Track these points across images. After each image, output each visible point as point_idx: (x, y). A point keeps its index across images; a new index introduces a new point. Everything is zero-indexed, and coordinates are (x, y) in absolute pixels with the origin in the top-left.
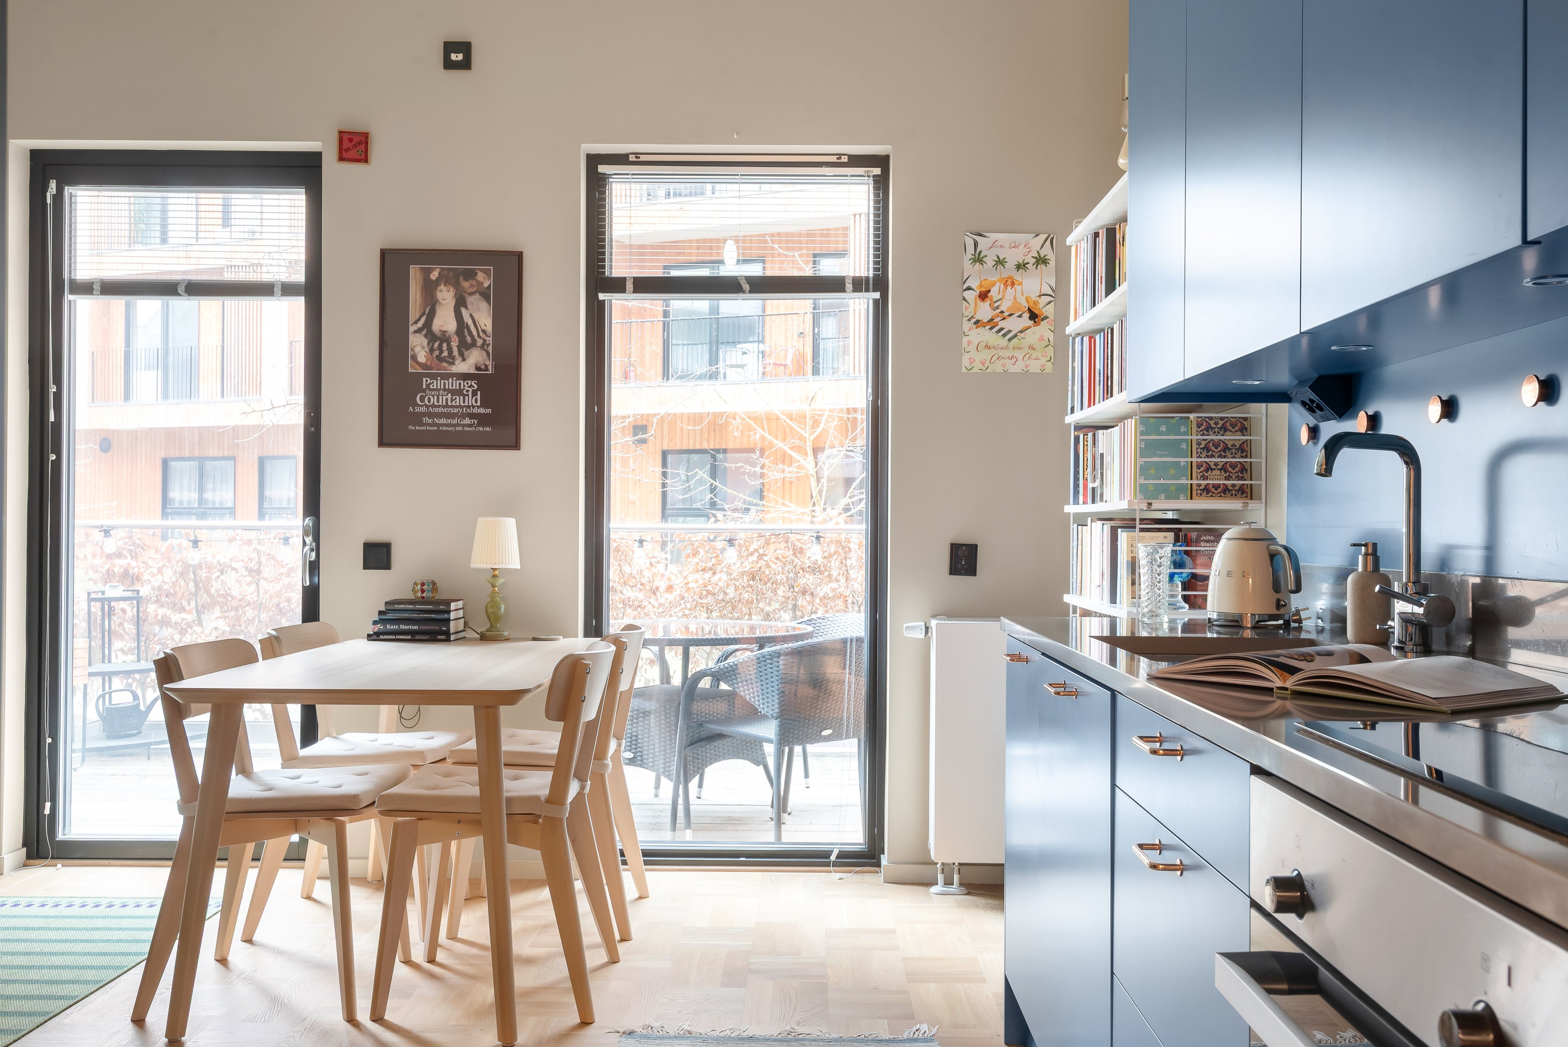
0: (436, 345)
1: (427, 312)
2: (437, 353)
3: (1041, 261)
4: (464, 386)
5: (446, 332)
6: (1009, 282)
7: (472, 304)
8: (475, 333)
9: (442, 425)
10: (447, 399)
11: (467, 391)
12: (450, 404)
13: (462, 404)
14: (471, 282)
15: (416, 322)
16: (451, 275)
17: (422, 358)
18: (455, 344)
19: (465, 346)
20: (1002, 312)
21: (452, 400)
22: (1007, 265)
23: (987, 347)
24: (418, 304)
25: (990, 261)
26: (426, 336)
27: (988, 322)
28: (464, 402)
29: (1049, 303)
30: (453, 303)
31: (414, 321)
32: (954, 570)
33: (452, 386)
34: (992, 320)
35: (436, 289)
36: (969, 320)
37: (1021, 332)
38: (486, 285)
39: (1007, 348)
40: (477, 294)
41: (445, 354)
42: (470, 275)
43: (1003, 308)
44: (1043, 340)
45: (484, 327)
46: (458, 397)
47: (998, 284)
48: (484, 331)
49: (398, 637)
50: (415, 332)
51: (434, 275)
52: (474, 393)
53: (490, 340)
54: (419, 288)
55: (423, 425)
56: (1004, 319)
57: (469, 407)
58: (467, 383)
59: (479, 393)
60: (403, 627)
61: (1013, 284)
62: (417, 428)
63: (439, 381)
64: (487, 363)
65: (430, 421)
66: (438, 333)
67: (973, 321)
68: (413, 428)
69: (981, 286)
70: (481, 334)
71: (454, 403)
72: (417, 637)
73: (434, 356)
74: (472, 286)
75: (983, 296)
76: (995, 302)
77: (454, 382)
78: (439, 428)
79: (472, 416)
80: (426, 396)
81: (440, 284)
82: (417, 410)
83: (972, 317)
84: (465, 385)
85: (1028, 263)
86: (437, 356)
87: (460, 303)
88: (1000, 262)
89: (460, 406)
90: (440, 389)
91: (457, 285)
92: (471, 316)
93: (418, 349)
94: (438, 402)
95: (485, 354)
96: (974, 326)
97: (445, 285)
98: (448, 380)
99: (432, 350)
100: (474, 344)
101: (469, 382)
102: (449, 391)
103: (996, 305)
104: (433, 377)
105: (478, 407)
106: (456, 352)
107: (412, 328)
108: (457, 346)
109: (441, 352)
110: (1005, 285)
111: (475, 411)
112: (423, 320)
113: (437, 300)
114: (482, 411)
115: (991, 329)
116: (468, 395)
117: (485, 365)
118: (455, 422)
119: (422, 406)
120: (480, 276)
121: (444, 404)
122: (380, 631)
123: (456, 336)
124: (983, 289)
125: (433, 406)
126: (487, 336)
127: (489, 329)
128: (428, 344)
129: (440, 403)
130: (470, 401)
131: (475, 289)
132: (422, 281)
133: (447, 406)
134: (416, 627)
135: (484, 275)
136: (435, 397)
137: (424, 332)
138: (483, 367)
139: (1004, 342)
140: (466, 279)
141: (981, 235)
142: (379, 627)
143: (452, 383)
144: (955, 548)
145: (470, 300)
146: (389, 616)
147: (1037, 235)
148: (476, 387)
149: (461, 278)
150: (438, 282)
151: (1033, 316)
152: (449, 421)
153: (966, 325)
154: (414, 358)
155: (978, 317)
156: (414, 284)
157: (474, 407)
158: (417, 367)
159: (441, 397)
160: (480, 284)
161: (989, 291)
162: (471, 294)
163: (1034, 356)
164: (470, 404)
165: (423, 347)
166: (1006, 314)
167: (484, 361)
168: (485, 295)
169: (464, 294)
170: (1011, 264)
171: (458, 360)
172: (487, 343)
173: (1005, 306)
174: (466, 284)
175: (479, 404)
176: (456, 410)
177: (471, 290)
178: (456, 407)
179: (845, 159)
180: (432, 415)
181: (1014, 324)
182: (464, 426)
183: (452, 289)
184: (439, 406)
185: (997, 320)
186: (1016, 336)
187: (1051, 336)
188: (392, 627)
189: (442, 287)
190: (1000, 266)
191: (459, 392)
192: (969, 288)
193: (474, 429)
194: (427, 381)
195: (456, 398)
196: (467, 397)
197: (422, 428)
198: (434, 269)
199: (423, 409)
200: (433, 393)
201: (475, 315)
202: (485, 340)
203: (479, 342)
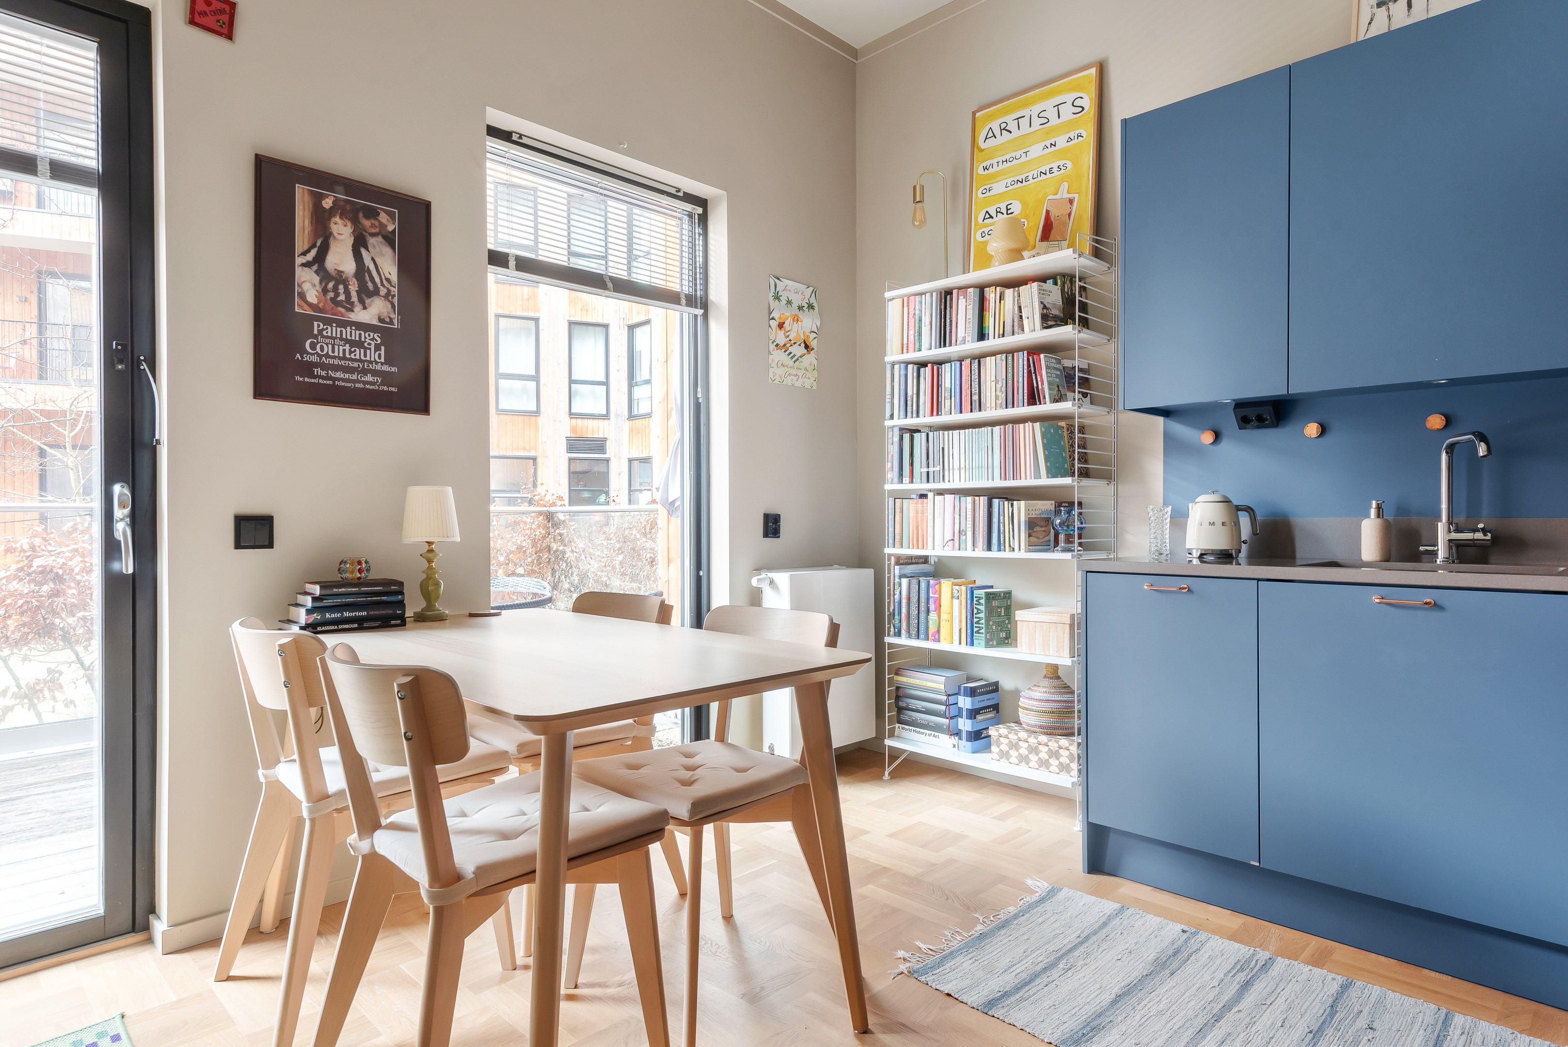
0: (331, 285)
1: (318, 244)
2: (331, 295)
3: (811, 307)
4: (365, 338)
5: (342, 272)
6: (796, 319)
7: (374, 247)
8: (377, 280)
9: (339, 379)
10: (344, 351)
11: (369, 344)
12: (348, 356)
13: (363, 358)
14: (373, 222)
15: (304, 254)
16: (348, 207)
17: (312, 296)
18: (353, 288)
19: (366, 293)
20: (790, 340)
21: (351, 352)
22: (793, 305)
23: (783, 365)
24: (306, 232)
25: (784, 299)
26: (316, 272)
27: (783, 346)
28: (365, 356)
29: (815, 338)
30: (351, 241)
31: (301, 251)
32: (766, 535)
33: (351, 336)
34: (785, 345)
35: (330, 219)
36: (773, 343)
37: (801, 357)
38: (390, 228)
39: (792, 367)
40: (380, 237)
41: (342, 297)
42: (372, 214)
43: (791, 337)
44: (812, 365)
45: (388, 276)
46: (358, 350)
47: (790, 318)
48: (388, 280)
49: (340, 627)
50: (303, 265)
51: (327, 203)
52: (377, 348)
53: (394, 291)
54: (307, 214)
55: (315, 377)
56: (791, 345)
57: (370, 362)
58: (369, 335)
59: (383, 348)
60: (347, 614)
61: (798, 320)
62: (307, 380)
63: (334, 329)
64: (392, 316)
65: (323, 373)
66: (333, 273)
67: (775, 344)
68: (301, 379)
69: (780, 318)
70: (385, 282)
71: (352, 356)
72: (365, 625)
73: (328, 297)
74: (373, 226)
75: (781, 326)
76: (787, 332)
77: (353, 332)
78: (334, 383)
79: (375, 373)
80: (318, 343)
81: (335, 216)
82: (306, 358)
83: (774, 341)
84: (368, 338)
85: (804, 307)
86: (331, 298)
87: (359, 243)
88: (789, 302)
89: (360, 360)
90: (336, 338)
91: (355, 222)
92: (373, 259)
93: (306, 287)
94: (333, 351)
95: (390, 306)
96: (776, 348)
97: (341, 218)
98: (346, 328)
99: (325, 291)
100: (376, 292)
101: (372, 334)
102: (347, 341)
103: (787, 334)
104: (328, 322)
105: (382, 364)
106: (355, 298)
107: (299, 260)
108: (357, 291)
109: (337, 294)
110: (793, 321)
111: (378, 367)
112: (313, 252)
113: (331, 234)
114: (386, 368)
115: (785, 352)
116: (370, 349)
117: (390, 317)
118: (354, 377)
119: (312, 354)
120: (383, 218)
121: (341, 355)
122: (316, 621)
123: (354, 280)
124: (781, 321)
125: (327, 356)
126: (392, 286)
127: (394, 278)
128: (321, 283)
129: (336, 354)
130: (372, 355)
131: (377, 230)
132: (311, 206)
133: (344, 358)
134: (365, 613)
135: (388, 217)
136: (330, 346)
137: (315, 267)
138: (387, 320)
139: (791, 363)
140: (367, 217)
141: (779, 279)
142: (316, 616)
143: (351, 332)
144: (767, 517)
145: (372, 241)
146: (326, 603)
147: (808, 287)
148: (379, 341)
149: (361, 215)
150: (332, 212)
151: (807, 347)
152: (347, 376)
153: (772, 346)
154: (302, 296)
155: (778, 342)
156: (301, 207)
157: (377, 363)
158: (306, 307)
159: (336, 347)
160: (383, 226)
161: (784, 323)
162: (373, 235)
163: (807, 376)
164: (373, 359)
165: (314, 285)
166: (792, 342)
167: (389, 313)
168: (389, 239)
169: (364, 233)
170: (795, 305)
171: (358, 308)
172: (392, 293)
173: (792, 336)
174: (367, 223)
175: (383, 360)
176: (356, 365)
177: (373, 231)
178: (356, 360)
179: (681, 194)
180: (324, 367)
181: (798, 350)
182: (365, 383)
183: (349, 224)
184: (334, 357)
185: (788, 345)
186: (798, 359)
187: (815, 362)
188: (333, 616)
189: (337, 219)
190: (789, 306)
191: (359, 344)
192: (773, 319)
193: (377, 388)
194: (319, 326)
195: (355, 351)
196: (368, 351)
197: (313, 381)
198: (327, 196)
199: (314, 359)
200: (327, 341)
201: (378, 260)
202: (389, 291)
203: (383, 291)
